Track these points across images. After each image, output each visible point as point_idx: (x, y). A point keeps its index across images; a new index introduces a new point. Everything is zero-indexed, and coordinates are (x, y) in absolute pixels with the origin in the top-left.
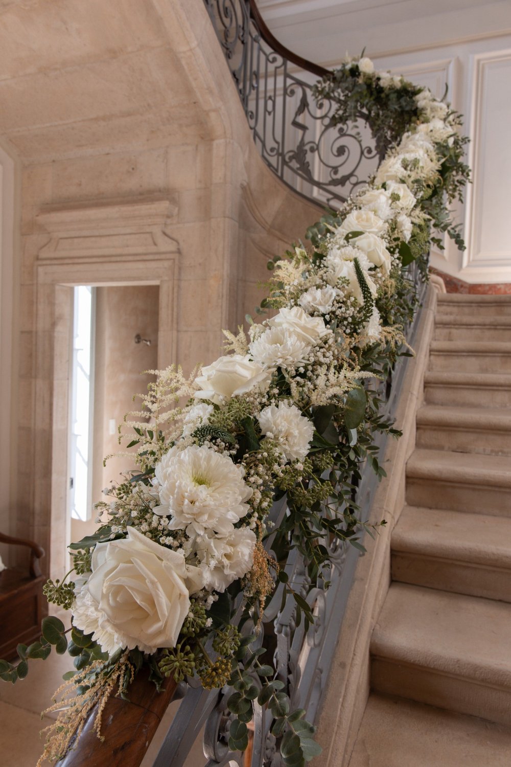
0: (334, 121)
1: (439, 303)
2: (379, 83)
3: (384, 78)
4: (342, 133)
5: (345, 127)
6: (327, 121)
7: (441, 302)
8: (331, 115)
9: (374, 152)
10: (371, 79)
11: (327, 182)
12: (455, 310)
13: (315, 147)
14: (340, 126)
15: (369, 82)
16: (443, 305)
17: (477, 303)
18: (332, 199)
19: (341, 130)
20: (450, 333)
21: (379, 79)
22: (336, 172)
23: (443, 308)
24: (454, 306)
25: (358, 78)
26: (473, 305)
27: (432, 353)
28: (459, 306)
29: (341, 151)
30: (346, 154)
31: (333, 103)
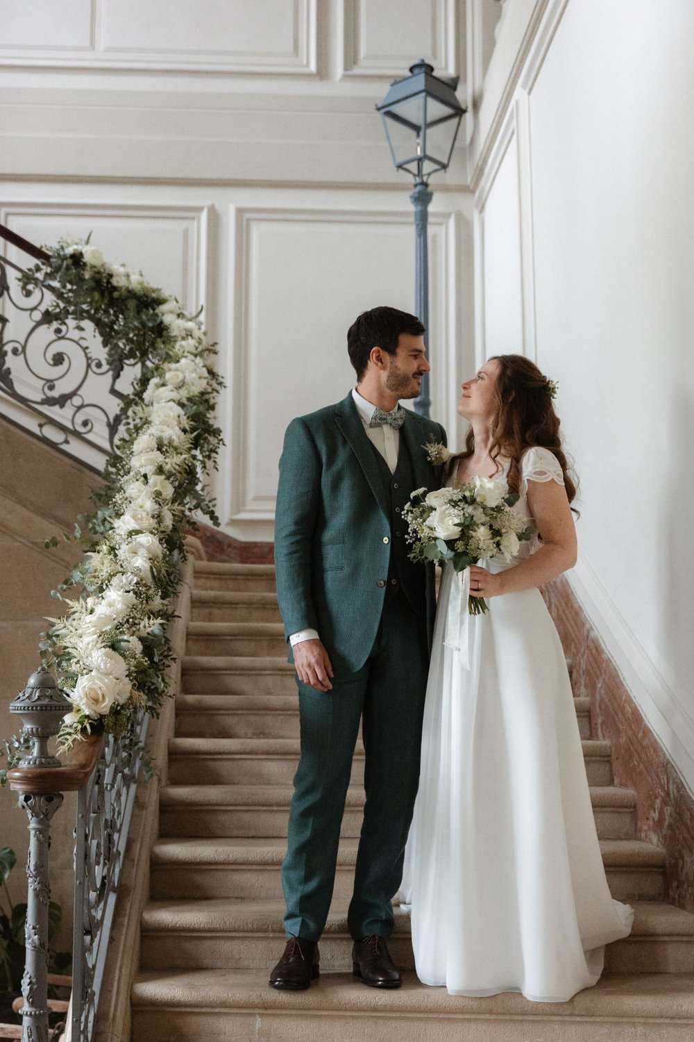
0: (48, 317)
1: (197, 575)
2: (111, 280)
3: (117, 276)
4: (59, 335)
5: (63, 328)
6: (37, 316)
7: (198, 574)
8: (43, 308)
9: (105, 367)
10: (99, 273)
11: (38, 400)
12: (216, 584)
13: (20, 349)
14: (55, 325)
15: (98, 276)
16: (201, 577)
17: (243, 575)
18: (46, 424)
19: (58, 331)
20: (210, 614)
21: (111, 276)
22: (51, 388)
23: (201, 582)
24: (215, 579)
25: (84, 270)
26: (239, 577)
27: (190, 637)
28: (221, 579)
29: (58, 359)
30: (66, 363)
31: (47, 293)
